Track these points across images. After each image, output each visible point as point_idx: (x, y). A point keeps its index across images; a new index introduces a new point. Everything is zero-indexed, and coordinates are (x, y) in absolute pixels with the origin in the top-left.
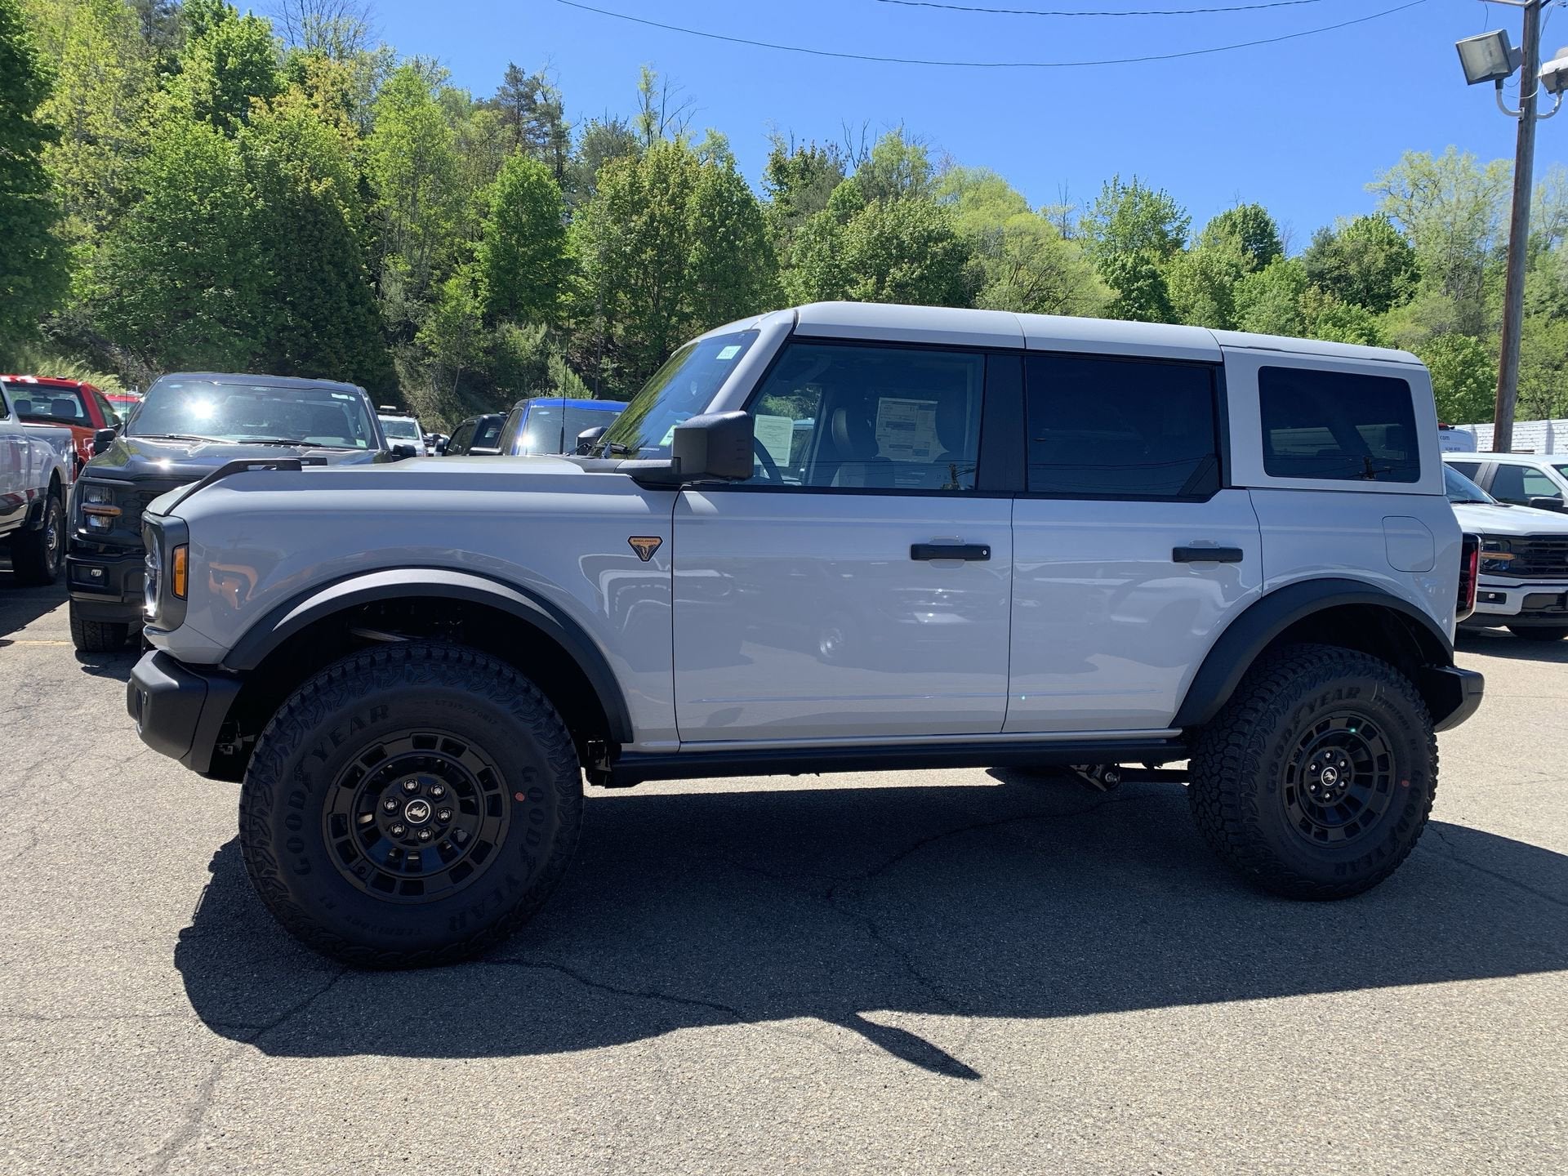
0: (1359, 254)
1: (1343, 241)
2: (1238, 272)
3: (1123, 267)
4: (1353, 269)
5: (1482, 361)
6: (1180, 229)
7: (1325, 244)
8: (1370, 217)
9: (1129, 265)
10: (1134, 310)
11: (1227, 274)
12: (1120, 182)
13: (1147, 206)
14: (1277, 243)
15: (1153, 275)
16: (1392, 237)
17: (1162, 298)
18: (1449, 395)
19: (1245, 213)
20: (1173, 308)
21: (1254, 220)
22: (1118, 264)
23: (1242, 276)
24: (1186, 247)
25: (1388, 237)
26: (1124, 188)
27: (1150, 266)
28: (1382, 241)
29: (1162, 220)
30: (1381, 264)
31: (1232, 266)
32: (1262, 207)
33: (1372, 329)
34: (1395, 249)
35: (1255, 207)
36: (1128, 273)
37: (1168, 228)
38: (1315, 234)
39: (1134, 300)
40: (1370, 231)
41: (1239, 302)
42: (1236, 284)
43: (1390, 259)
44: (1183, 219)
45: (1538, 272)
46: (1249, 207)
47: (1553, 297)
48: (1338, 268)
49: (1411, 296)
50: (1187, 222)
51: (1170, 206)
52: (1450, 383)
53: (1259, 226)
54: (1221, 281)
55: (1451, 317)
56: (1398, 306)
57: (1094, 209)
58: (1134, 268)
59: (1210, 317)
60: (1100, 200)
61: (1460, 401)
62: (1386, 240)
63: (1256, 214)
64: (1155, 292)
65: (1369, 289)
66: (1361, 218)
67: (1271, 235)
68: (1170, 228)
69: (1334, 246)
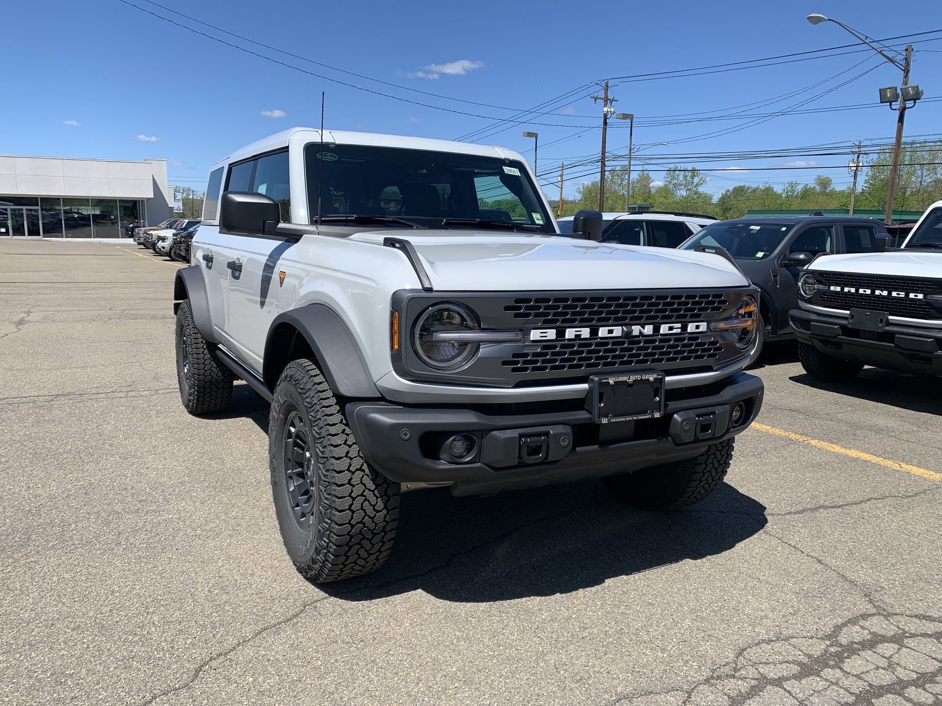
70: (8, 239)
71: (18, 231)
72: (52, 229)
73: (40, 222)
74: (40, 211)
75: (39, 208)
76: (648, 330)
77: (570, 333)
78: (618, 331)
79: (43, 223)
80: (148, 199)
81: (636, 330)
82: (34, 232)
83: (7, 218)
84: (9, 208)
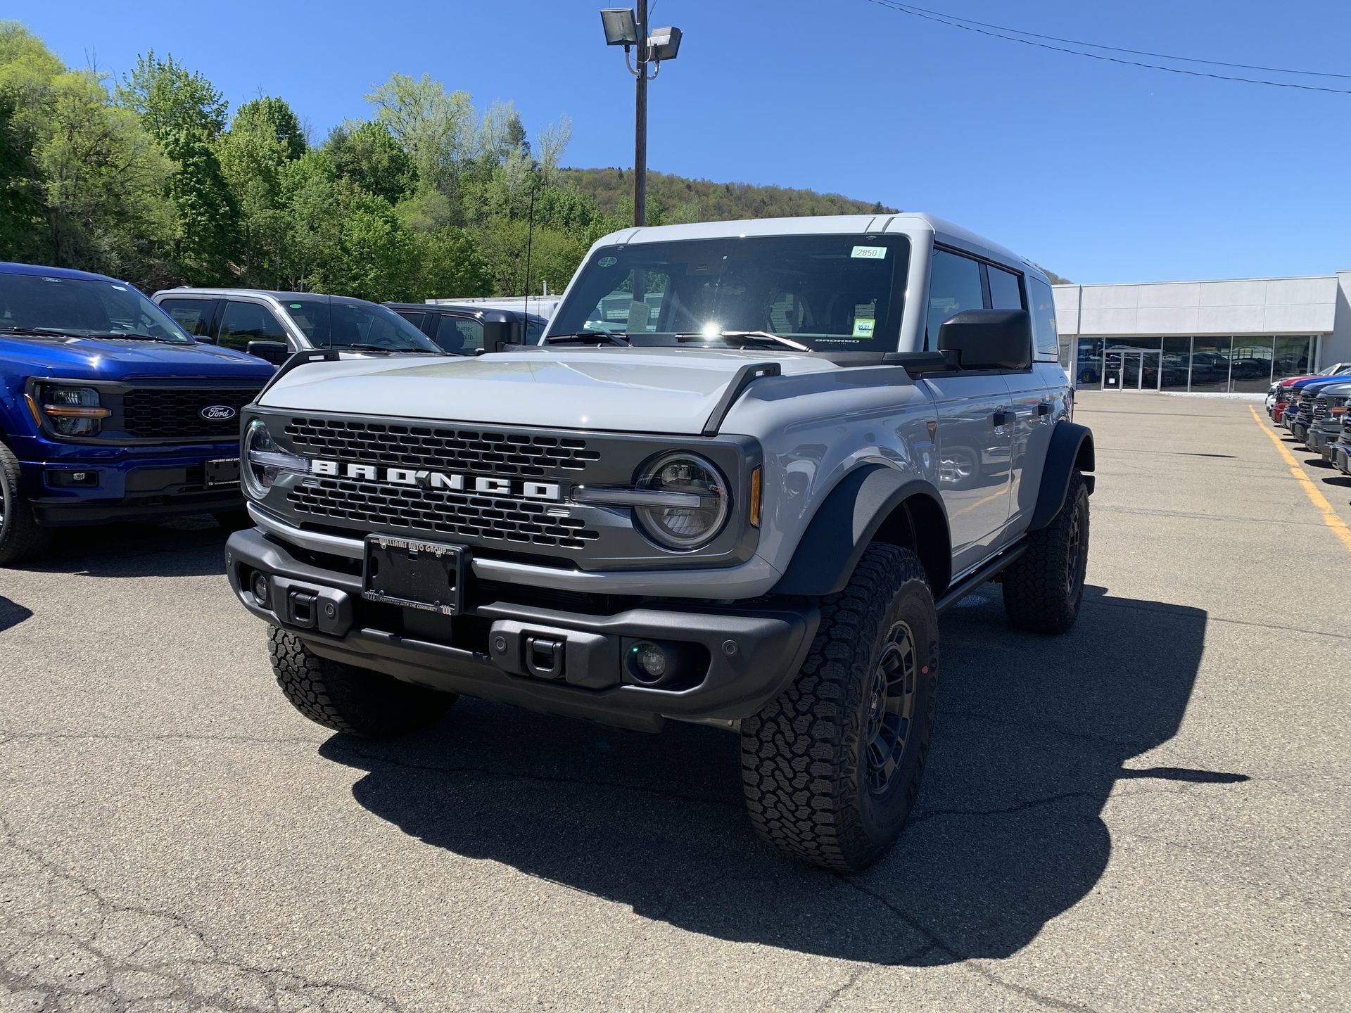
0: (368, 153)
1: (355, 140)
2: (280, 158)
3: (177, 141)
4: (365, 165)
5: (471, 248)
6: (219, 113)
7: (340, 140)
8: (373, 123)
9: (182, 140)
10: (192, 183)
11: (270, 159)
12: (155, 57)
13: (185, 85)
14: (300, 136)
15: (206, 152)
16: (392, 141)
17: (216, 176)
18: (453, 274)
19: (270, 104)
20: (227, 185)
21: (278, 112)
22: (171, 138)
23: (283, 162)
24: (227, 129)
25: (389, 142)
26: (160, 65)
27: (202, 144)
28: (384, 144)
29: (201, 100)
30: (385, 163)
31: (274, 152)
32: (284, 101)
33: (393, 217)
34: (395, 152)
35: (278, 100)
36: (183, 148)
37: (207, 109)
38: (332, 131)
39: (191, 173)
40: (374, 134)
41: (285, 185)
42: (280, 168)
43: (392, 159)
44: (221, 102)
45: (494, 182)
46: (273, 100)
47: (506, 201)
48: (352, 163)
49: (413, 192)
50: (225, 105)
51: (208, 89)
52: (453, 264)
53: (283, 118)
54: (267, 164)
55: (446, 213)
56: (406, 200)
57: (132, 80)
58: (187, 144)
59: (263, 196)
60: (137, 73)
61: (461, 279)
62: (387, 144)
63: (281, 107)
64: (210, 169)
65: (377, 183)
66: (366, 123)
67: (295, 128)
68: (209, 110)
69: (348, 144)
70: (1116, 393)
71: (1130, 382)
72: (1175, 381)
73: (1160, 369)
74: (1161, 356)
75: (1160, 351)
76: (456, 482)
77: (353, 470)
78: (411, 477)
79: (1163, 373)
80: (1326, 334)
81: (437, 479)
82: (1149, 383)
83: (1120, 365)
84: (1123, 352)
